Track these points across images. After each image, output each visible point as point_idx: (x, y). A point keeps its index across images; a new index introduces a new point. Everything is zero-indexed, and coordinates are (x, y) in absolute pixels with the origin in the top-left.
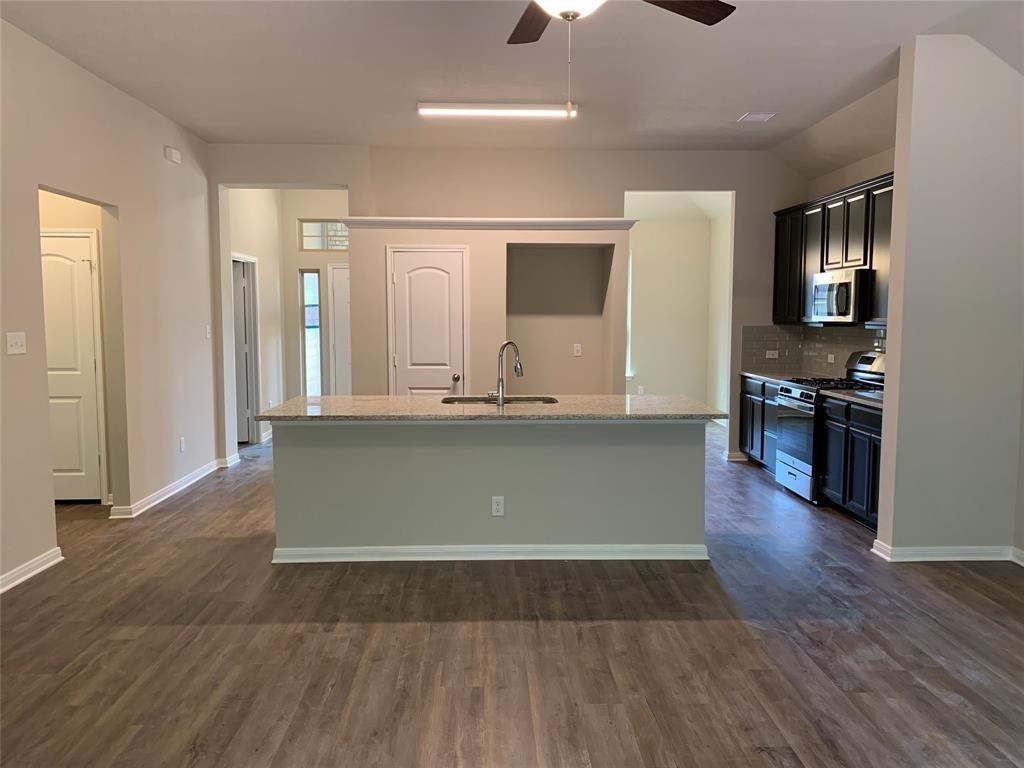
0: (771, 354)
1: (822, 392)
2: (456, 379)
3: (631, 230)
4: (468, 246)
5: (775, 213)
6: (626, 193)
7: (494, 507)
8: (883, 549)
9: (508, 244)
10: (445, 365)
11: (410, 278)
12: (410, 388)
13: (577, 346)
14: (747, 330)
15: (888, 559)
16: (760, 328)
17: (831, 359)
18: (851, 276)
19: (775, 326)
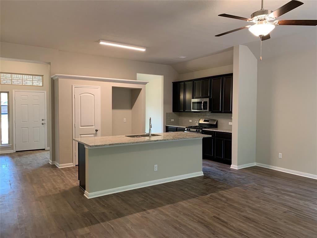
0: (172, 120)
1: (203, 129)
2: (96, 131)
3: (146, 85)
4: (100, 87)
5: (172, 82)
6: (137, 74)
7: (155, 168)
8: (234, 166)
9: (112, 87)
10: (93, 126)
11: (81, 96)
12: (80, 135)
13: (125, 119)
14: (167, 113)
15: (237, 169)
16: (170, 113)
17: (190, 121)
18: (207, 100)
19: (173, 113)
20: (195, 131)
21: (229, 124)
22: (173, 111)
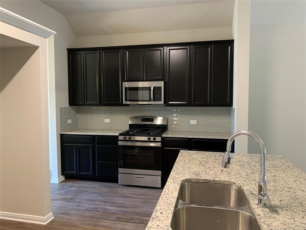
0: (69, 121)
14: (61, 109)
16: (65, 108)
17: (107, 121)
18: (161, 84)
19: (70, 107)
20: (123, 139)
21: (191, 123)
22: (70, 104)
